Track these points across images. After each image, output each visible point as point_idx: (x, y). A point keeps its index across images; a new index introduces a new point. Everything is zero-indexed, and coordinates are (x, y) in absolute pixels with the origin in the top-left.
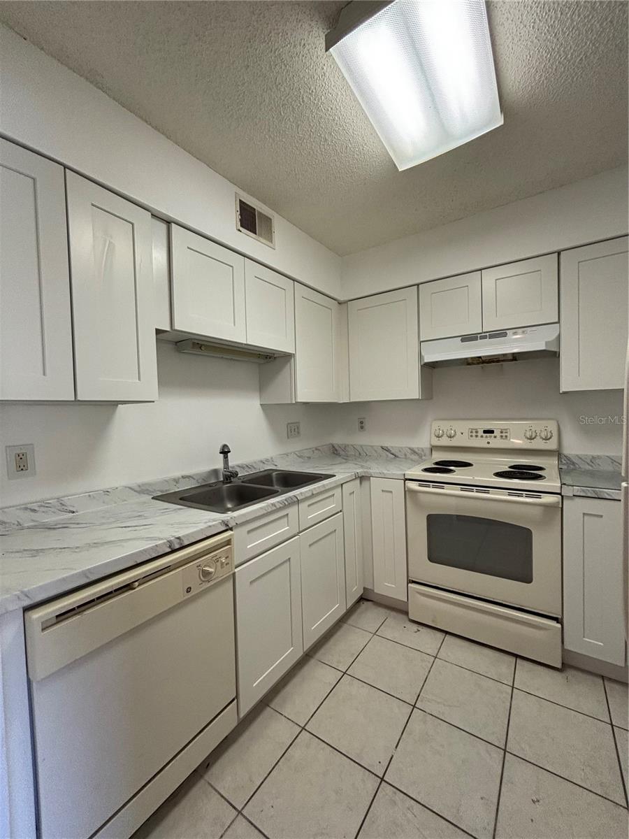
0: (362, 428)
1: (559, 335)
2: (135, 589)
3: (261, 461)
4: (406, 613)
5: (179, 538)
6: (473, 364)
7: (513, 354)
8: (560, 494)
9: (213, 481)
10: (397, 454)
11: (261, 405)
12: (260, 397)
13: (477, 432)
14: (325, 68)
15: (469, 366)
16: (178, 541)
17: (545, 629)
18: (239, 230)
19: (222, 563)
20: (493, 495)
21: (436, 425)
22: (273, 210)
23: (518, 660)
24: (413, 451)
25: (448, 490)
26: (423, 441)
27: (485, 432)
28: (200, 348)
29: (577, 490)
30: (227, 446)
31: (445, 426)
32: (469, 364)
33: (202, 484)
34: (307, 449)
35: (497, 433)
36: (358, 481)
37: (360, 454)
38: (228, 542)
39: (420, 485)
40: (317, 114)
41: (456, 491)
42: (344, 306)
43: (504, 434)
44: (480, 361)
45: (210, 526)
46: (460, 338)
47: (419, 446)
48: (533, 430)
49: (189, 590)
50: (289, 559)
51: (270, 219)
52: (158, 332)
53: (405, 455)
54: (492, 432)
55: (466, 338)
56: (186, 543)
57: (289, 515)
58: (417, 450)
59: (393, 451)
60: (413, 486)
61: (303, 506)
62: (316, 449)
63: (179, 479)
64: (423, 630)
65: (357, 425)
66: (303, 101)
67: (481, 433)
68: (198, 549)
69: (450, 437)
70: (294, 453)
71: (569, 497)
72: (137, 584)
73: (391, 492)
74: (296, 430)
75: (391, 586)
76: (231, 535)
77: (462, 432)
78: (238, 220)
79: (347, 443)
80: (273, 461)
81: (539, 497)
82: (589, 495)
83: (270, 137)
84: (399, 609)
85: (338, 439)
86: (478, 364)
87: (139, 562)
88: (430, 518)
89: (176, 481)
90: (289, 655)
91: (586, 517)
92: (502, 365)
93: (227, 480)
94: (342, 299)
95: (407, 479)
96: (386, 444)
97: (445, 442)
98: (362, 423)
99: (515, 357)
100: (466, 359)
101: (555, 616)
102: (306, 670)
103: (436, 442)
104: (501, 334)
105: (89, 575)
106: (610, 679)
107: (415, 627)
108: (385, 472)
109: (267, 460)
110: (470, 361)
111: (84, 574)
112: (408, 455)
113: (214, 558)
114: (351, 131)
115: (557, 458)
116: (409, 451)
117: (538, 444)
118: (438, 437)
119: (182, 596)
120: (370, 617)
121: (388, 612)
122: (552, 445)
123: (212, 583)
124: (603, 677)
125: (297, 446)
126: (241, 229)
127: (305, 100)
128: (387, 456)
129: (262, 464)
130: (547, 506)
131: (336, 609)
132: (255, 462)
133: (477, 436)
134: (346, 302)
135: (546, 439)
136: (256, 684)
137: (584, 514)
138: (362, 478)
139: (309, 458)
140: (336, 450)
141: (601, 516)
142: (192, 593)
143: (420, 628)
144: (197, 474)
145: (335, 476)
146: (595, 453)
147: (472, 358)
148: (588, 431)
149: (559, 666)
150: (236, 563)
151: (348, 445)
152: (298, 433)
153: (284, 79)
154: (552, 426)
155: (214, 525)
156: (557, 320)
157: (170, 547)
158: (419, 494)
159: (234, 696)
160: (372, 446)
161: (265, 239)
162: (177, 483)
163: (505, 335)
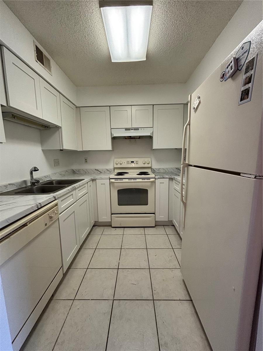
0: (86, 162)
1: (153, 132)
2: (27, 225)
3: (45, 177)
4: (111, 226)
5: (40, 203)
6: (127, 139)
7: (139, 136)
8: (155, 178)
9: (24, 186)
10: (101, 172)
11: (42, 150)
12: (41, 147)
13: (129, 162)
14: (94, 11)
15: (126, 140)
16: (39, 204)
17: (151, 217)
18: (36, 61)
19: (56, 213)
20: (138, 180)
21: (115, 160)
22: (50, 55)
23: (145, 228)
24: (108, 170)
25: (124, 181)
26: (110, 166)
27: (131, 162)
28: (14, 118)
29: (159, 177)
30: (36, 167)
31: (119, 160)
32: (126, 139)
33: (19, 188)
34: (63, 171)
35: (135, 162)
36: (92, 181)
37: (86, 172)
38: (56, 205)
39: (115, 180)
40: (85, 25)
41: (127, 180)
42: (78, 109)
43: (137, 163)
44: (130, 138)
45: (50, 198)
46: (125, 129)
47: (110, 168)
48: (149, 161)
49: (46, 225)
50: (74, 212)
51: (49, 60)
52: (2, 106)
53: (105, 172)
54: (133, 162)
55: (127, 129)
56: (43, 205)
57: (73, 194)
58: (109, 169)
59: (100, 171)
60: (113, 180)
61: (77, 190)
62: (67, 171)
63: (7, 185)
64: (117, 229)
65: (84, 161)
66: (81, 18)
67: (130, 162)
68: (47, 208)
69: (121, 164)
70: (58, 173)
71: (157, 179)
72: (28, 223)
73: (105, 184)
74: (58, 163)
75: (105, 218)
76: (58, 202)
77: (124, 162)
78: (36, 55)
79: (79, 168)
80: (50, 176)
81: (150, 180)
82: (161, 177)
83: (60, 23)
84: (109, 225)
85: (75, 167)
86: (129, 139)
87: (27, 214)
88: (118, 191)
89: (6, 186)
90: (76, 248)
91: (161, 184)
92: (136, 140)
93: (33, 185)
94: (77, 105)
95: (110, 179)
96: (96, 168)
97: (119, 166)
98: (86, 160)
99: (140, 137)
100: (125, 136)
101: (153, 213)
102: (80, 253)
103: (116, 166)
104: (137, 129)
105: (9, 221)
106: (165, 225)
107: (114, 229)
108: (102, 177)
109: (47, 176)
110: (126, 137)
111: (6, 220)
112: (106, 172)
113: (53, 211)
114: (97, 38)
115: (151, 169)
116: (106, 170)
117: (146, 165)
118: (117, 164)
119: (44, 227)
120: (98, 231)
121: (104, 227)
122: (149, 165)
123: (53, 221)
124: (163, 226)
125: (58, 170)
126: (38, 61)
127: (82, 17)
128: (97, 172)
129: (45, 178)
130: (152, 182)
131: (88, 230)
132: (42, 177)
133: (129, 164)
134: (80, 107)
135: (148, 164)
136: (68, 260)
137: (160, 183)
138: (93, 180)
139: (64, 175)
140: (75, 172)
141: (164, 183)
142: (47, 226)
143: (116, 229)
144: (16, 183)
145: (84, 179)
146: (159, 167)
147: (127, 136)
148: (158, 161)
149: (154, 226)
150: (60, 213)
151: (80, 169)
152: (59, 164)
153: (75, 5)
154: (149, 160)
155: (51, 198)
156: (152, 127)
157: (37, 207)
158: (115, 183)
159: (61, 265)
160: (91, 169)
161: (48, 69)
162: (6, 187)
163: (138, 129)
